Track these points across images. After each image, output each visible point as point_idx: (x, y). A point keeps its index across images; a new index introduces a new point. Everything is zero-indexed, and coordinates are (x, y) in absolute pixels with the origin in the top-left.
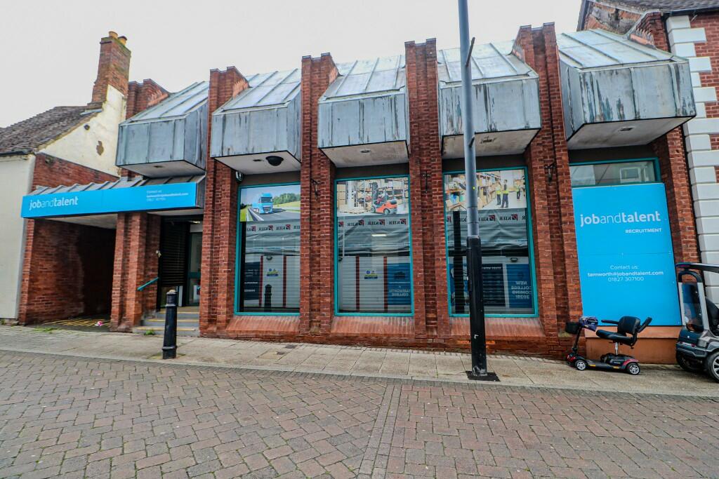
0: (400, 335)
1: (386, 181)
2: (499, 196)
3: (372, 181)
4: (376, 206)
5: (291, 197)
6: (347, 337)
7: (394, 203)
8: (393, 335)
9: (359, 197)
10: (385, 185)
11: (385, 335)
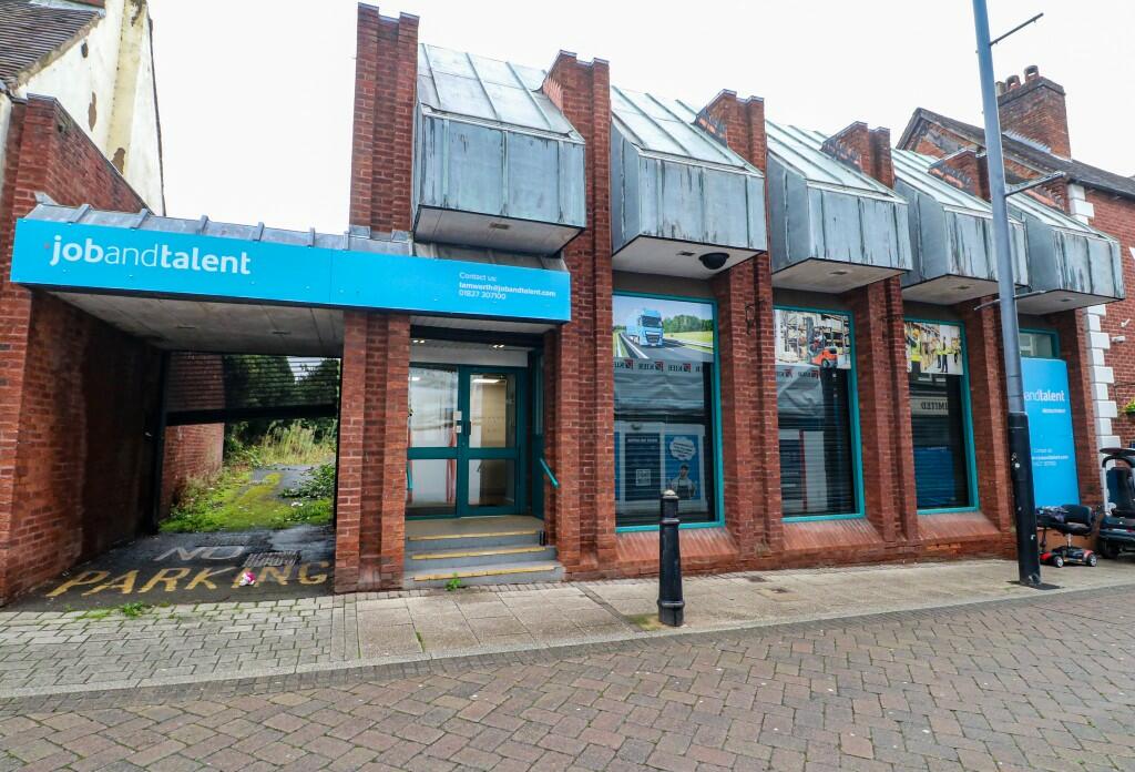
0: (868, 546)
1: (824, 318)
2: (939, 356)
3: (807, 315)
4: (812, 354)
5: (693, 324)
6: (806, 555)
7: (833, 352)
8: (860, 546)
9: (790, 337)
10: (822, 323)
11: (853, 547)
